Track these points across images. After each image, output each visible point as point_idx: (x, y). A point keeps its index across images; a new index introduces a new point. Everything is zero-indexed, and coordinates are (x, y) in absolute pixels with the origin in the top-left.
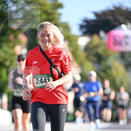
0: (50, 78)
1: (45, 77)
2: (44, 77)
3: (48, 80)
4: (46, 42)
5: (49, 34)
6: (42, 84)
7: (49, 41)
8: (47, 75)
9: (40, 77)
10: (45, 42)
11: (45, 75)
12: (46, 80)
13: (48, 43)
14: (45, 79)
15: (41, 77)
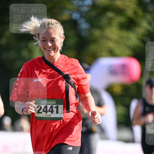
0: (59, 106)
1: (53, 103)
2: (51, 103)
3: (56, 109)
4: (50, 49)
5: (54, 38)
6: (46, 114)
7: (54, 49)
8: (55, 101)
10: (48, 49)
11: (52, 101)
12: (52, 109)
13: (52, 51)
14: (52, 107)
15: (45, 103)
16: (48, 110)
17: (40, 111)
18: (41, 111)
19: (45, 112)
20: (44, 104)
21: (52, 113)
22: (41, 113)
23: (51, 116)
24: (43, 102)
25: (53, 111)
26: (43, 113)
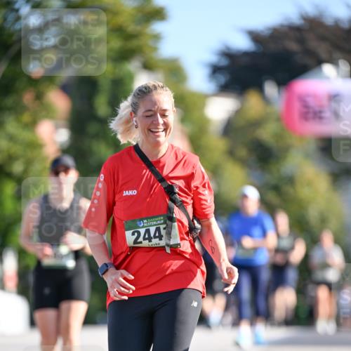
1: (158, 222)
6: (150, 244)
7: (164, 129)
8: (162, 218)
9: (142, 225)
11: (157, 219)
12: (160, 233)
14: (158, 229)
15: (145, 225)
16: (152, 235)
17: (139, 240)
18: (141, 239)
19: (147, 241)
20: (143, 227)
21: (161, 239)
22: (141, 242)
23: (159, 244)
24: (141, 224)
25: (162, 236)
26: (143, 242)
